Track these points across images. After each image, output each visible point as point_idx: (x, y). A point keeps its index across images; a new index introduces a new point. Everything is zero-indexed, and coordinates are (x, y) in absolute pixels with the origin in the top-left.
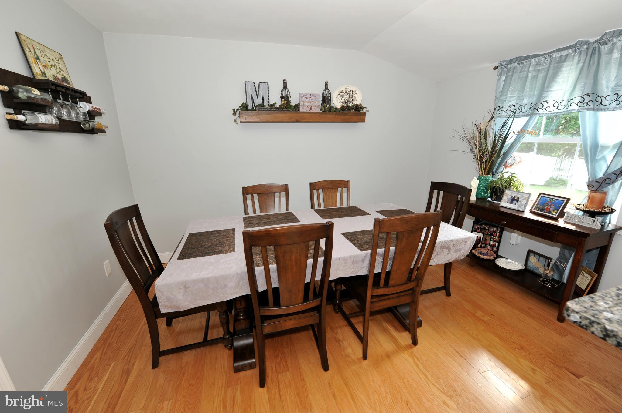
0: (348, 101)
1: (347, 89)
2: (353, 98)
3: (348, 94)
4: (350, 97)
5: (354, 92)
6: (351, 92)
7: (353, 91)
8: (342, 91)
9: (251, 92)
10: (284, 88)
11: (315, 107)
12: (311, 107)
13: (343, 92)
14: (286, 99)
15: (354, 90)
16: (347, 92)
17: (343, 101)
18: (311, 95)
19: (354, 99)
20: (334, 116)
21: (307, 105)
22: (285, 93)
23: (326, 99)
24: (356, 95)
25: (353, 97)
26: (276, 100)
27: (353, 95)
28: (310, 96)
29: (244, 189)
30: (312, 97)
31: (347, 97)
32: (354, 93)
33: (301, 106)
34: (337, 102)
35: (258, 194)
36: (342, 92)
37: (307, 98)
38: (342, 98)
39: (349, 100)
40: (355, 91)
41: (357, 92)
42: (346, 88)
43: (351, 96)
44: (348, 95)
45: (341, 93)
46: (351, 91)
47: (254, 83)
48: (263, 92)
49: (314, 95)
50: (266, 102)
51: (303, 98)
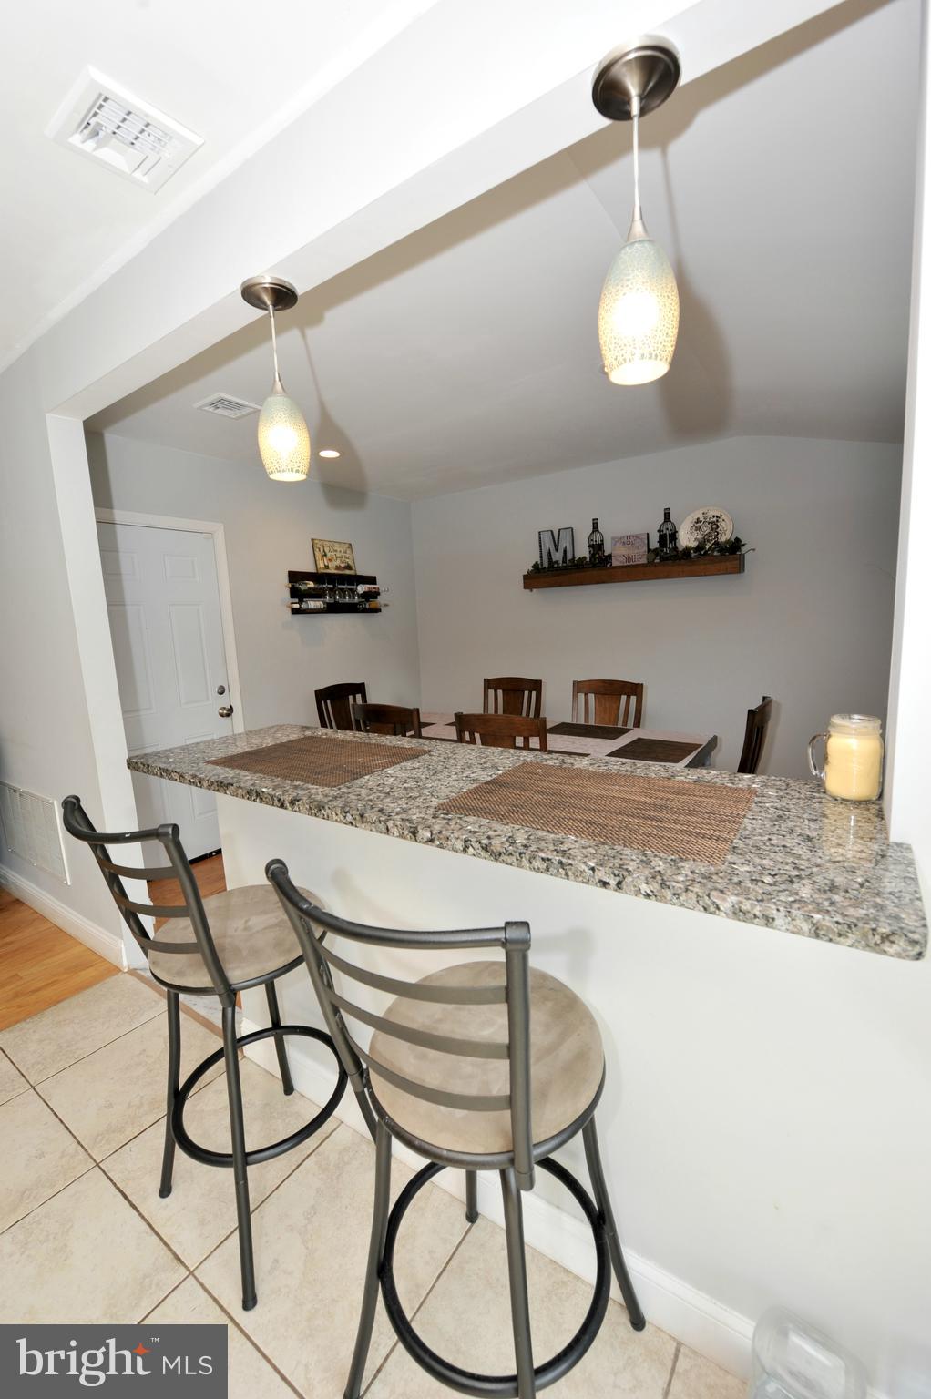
0: (709, 538)
1: (706, 514)
2: (718, 530)
3: (709, 523)
4: (712, 529)
5: (719, 518)
6: (715, 519)
7: (717, 516)
8: (698, 519)
9: (548, 544)
10: (593, 531)
11: (638, 556)
12: (631, 557)
13: (701, 522)
14: (597, 547)
15: (718, 514)
16: (708, 520)
17: (700, 536)
18: (631, 537)
19: (721, 531)
21: (624, 554)
22: (597, 538)
23: (668, 537)
24: (723, 524)
25: (718, 527)
26: (583, 551)
27: (718, 524)
28: (628, 538)
29: (486, 681)
30: (632, 539)
31: (706, 529)
32: (720, 520)
33: (614, 556)
34: (686, 539)
35: (503, 691)
36: (698, 521)
37: (626, 543)
38: (697, 531)
39: (710, 535)
40: (721, 515)
41: (723, 517)
42: (703, 513)
43: (714, 526)
44: (709, 526)
45: (697, 523)
46: (714, 517)
47: (552, 532)
48: (565, 543)
49: (636, 537)
50: (569, 557)
51: (618, 544)
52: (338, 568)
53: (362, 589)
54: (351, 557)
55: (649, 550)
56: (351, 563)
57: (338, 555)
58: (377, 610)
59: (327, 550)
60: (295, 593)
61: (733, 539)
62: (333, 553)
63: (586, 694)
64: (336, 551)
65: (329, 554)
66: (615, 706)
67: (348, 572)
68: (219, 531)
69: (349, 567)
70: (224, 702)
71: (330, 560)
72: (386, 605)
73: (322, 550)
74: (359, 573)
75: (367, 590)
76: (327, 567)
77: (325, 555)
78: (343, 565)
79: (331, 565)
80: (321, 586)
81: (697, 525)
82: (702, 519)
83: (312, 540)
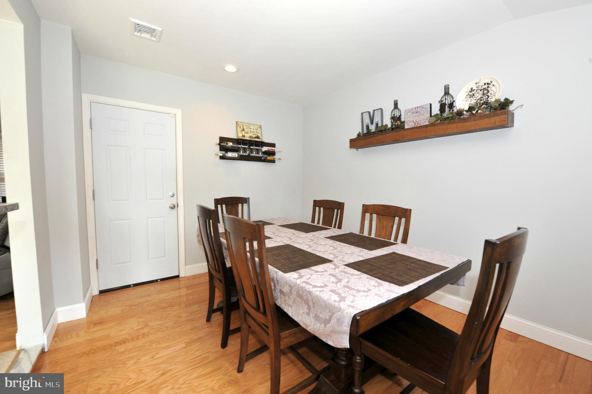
0: (481, 101)
1: (479, 84)
2: (489, 94)
3: (481, 90)
4: (484, 94)
5: (490, 84)
6: (486, 86)
7: (488, 84)
8: (472, 88)
9: (367, 121)
10: (395, 108)
11: (423, 120)
12: (418, 122)
13: (474, 90)
14: (396, 118)
15: (489, 82)
16: (480, 88)
17: (473, 101)
18: (419, 108)
19: (491, 94)
20: (446, 126)
21: (413, 120)
22: (397, 114)
23: (447, 105)
24: (493, 88)
25: (488, 92)
26: (388, 122)
27: (489, 89)
28: (417, 109)
30: (419, 110)
31: (478, 95)
32: (491, 86)
33: (406, 123)
34: (462, 104)
35: (324, 208)
36: (472, 90)
37: (413, 113)
38: (471, 98)
39: (482, 98)
40: (491, 82)
41: (494, 83)
42: (476, 83)
43: (485, 92)
44: (481, 92)
45: (471, 92)
46: (485, 84)
47: (369, 112)
48: (377, 119)
49: (422, 107)
50: (380, 125)
51: (409, 114)
52: (250, 137)
53: (265, 149)
54: (260, 132)
55: (431, 116)
56: (259, 135)
57: (252, 130)
58: (273, 161)
59: (245, 128)
60: (223, 148)
61: (502, 100)
62: (249, 130)
63: (371, 214)
64: (251, 129)
65: (246, 130)
66: (390, 224)
67: (257, 140)
68: (179, 113)
69: (258, 137)
70: (173, 201)
71: (246, 133)
72: (280, 159)
73: (242, 127)
74: (263, 141)
75: (267, 150)
76: (244, 136)
77: (244, 130)
78: (254, 136)
79: (246, 135)
80: (239, 146)
81: (471, 94)
82: (475, 88)
83: (236, 122)
